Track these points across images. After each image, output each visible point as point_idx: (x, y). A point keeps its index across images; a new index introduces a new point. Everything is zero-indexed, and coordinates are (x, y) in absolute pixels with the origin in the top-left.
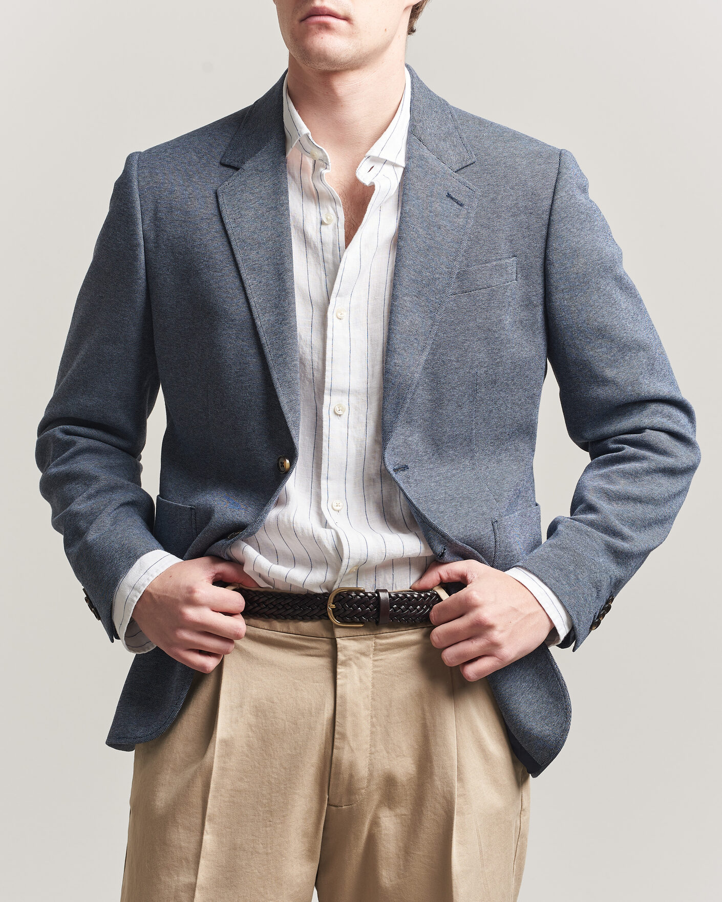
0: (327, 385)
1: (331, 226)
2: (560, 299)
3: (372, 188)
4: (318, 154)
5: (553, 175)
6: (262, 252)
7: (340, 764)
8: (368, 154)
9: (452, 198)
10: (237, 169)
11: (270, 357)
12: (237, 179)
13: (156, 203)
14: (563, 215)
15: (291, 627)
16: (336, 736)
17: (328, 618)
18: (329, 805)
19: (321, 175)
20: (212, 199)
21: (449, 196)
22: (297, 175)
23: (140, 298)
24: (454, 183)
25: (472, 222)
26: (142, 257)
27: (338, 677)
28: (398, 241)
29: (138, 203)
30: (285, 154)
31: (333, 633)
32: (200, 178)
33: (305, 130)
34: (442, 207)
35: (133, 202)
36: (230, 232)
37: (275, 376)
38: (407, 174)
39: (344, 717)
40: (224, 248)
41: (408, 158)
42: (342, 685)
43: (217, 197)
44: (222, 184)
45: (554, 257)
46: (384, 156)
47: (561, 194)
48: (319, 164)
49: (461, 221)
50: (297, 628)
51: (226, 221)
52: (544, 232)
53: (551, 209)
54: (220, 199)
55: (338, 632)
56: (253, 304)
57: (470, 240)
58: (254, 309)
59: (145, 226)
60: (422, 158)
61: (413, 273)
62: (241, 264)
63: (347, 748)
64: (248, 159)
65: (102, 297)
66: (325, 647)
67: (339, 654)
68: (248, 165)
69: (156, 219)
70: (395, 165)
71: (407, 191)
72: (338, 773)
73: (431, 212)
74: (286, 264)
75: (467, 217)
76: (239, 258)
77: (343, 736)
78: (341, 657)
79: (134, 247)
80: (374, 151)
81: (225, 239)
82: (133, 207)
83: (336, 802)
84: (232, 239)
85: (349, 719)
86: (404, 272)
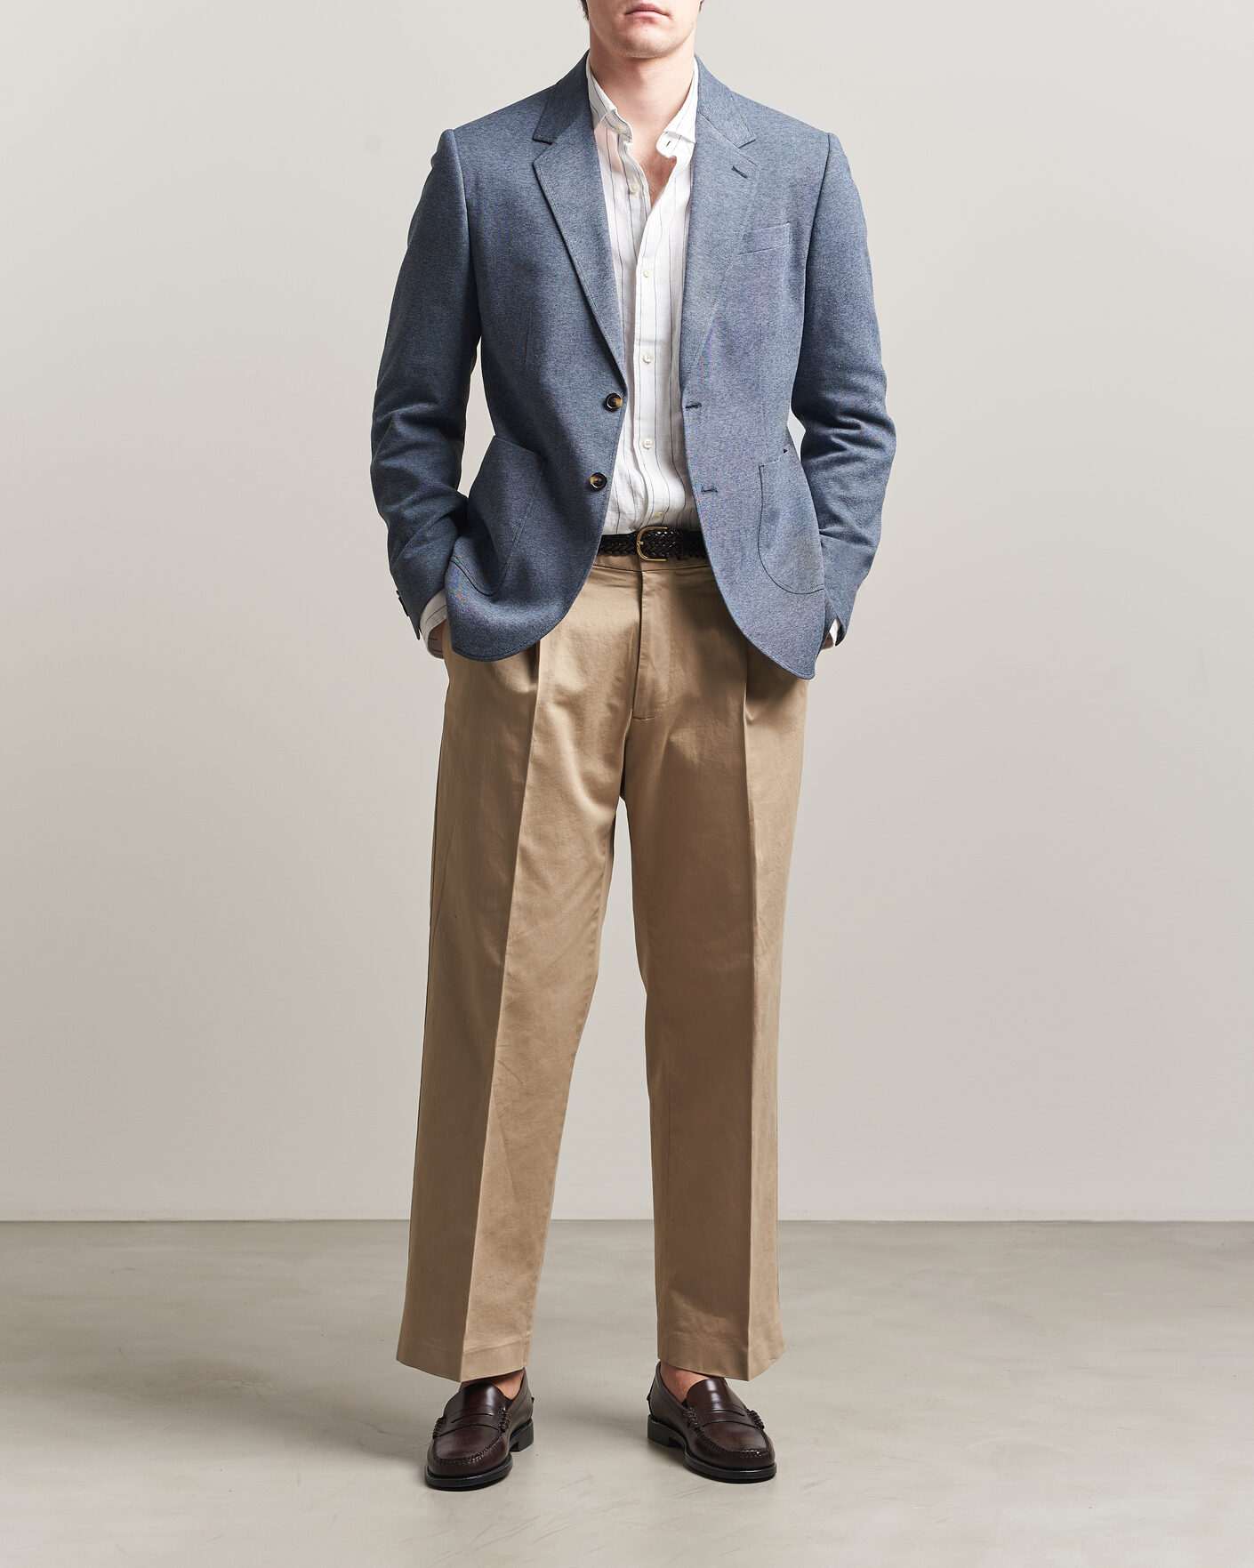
0: (637, 336)
1: (637, 194)
2: (820, 264)
3: (674, 160)
4: (622, 128)
5: (825, 152)
6: (580, 216)
7: (644, 681)
8: (666, 130)
9: (737, 171)
10: (550, 144)
11: (595, 309)
12: (551, 152)
13: (477, 174)
14: (833, 190)
15: (601, 561)
16: (641, 657)
17: (637, 554)
18: (633, 717)
19: (625, 148)
20: (530, 169)
21: (734, 169)
22: (604, 147)
23: (464, 261)
24: (739, 157)
25: (755, 191)
26: (466, 222)
27: (643, 605)
28: (691, 206)
29: (461, 174)
30: (593, 129)
31: (639, 567)
32: (516, 152)
33: (611, 106)
34: (729, 179)
35: (456, 174)
36: (549, 198)
37: (602, 325)
38: (698, 150)
39: (648, 640)
40: (546, 213)
41: (698, 135)
42: (647, 612)
43: (534, 169)
44: (538, 157)
45: (820, 226)
46: (679, 132)
47: (831, 170)
48: (623, 137)
49: (746, 191)
50: (607, 562)
51: (545, 189)
52: (815, 203)
53: (823, 183)
54: (538, 171)
55: (644, 566)
56: (575, 261)
57: (754, 206)
58: (577, 266)
59: (468, 195)
60: (710, 135)
61: (705, 235)
62: (562, 227)
63: (650, 667)
64: (559, 134)
65: (426, 263)
66: (631, 579)
67: (644, 585)
68: (559, 140)
69: (477, 188)
70: (688, 141)
71: (698, 164)
72: (642, 689)
73: (719, 183)
74: (604, 226)
75: (751, 188)
76: (560, 221)
77: (647, 657)
78: (645, 588)
79: (457, 215)
80: (671, 127)
81: (545, 205)
82: (457, 179)
83: (640, 715)
84: (552, 204)
85: (653, 642)
86: (697, 234)
